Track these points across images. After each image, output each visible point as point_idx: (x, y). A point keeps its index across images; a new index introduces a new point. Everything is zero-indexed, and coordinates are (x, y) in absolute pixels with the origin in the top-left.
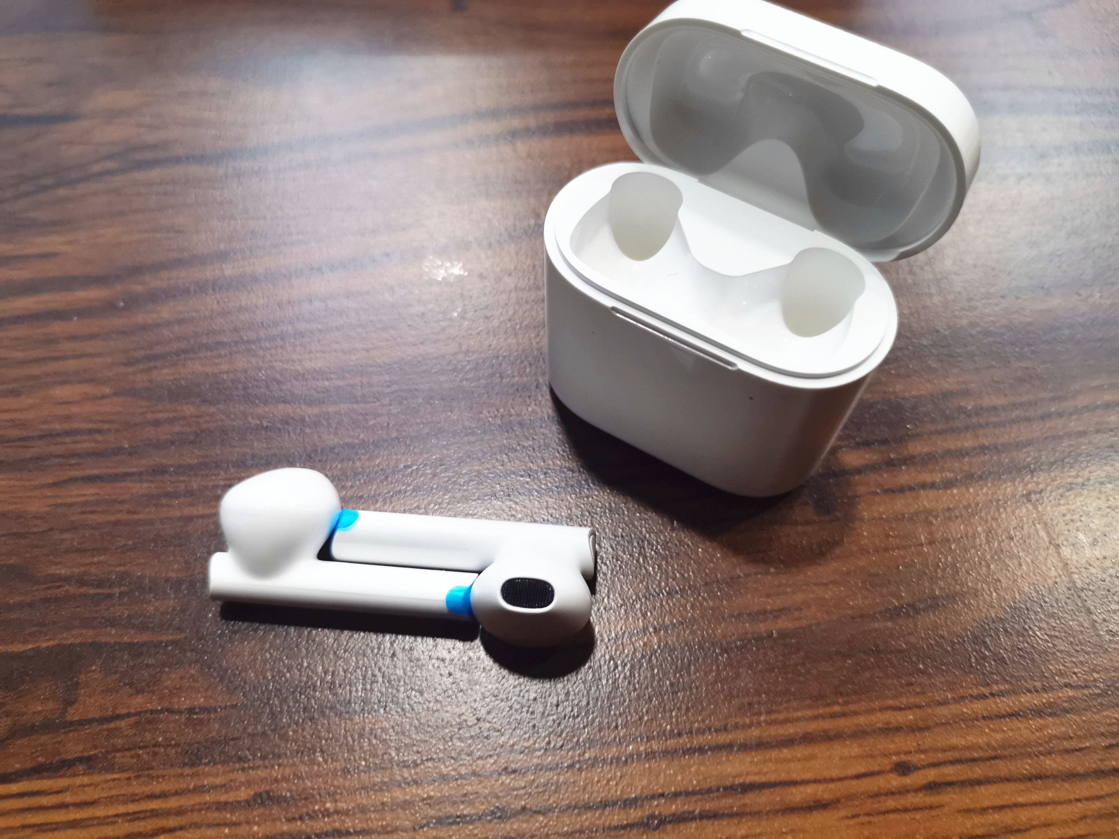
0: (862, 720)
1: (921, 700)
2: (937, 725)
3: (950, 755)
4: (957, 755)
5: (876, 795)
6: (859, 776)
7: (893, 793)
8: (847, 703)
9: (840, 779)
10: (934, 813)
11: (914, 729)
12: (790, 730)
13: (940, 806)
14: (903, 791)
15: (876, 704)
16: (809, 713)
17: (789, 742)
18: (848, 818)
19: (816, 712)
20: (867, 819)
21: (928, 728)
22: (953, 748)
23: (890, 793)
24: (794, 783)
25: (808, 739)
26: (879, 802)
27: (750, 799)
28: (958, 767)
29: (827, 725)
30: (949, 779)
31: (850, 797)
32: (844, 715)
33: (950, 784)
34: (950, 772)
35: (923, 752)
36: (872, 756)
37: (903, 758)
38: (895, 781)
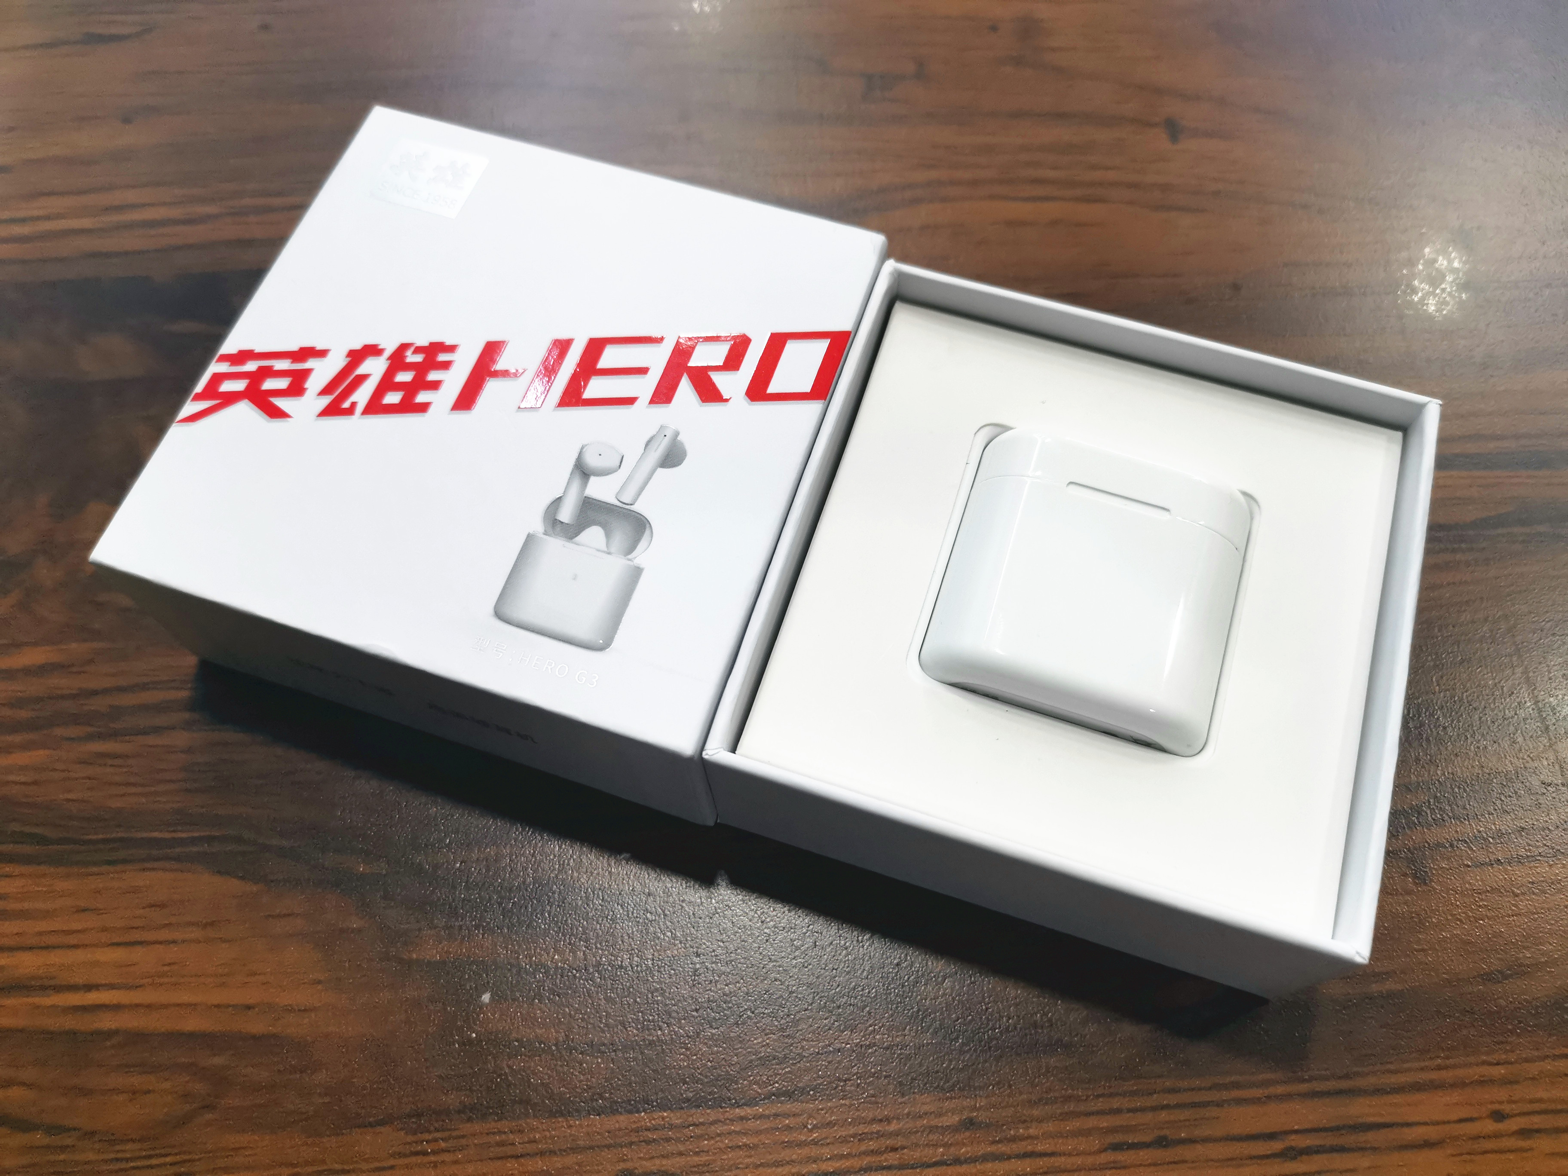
0: (1461, 1072)
1: (1512, 1057)
2: (1526, 1079)
3: (1536, 1107)
4: (1543, 1106)
5: (1477, 1138)
6: (1461, 1121)
7: (1489, 1137)
8: (1448, 1058)
9: (1444, 1123)
10: (1525, 1154)
11: (1508, 1082)
12: (1402, 1079)
13: (1531, 1149)
14: (1497, 1136)
15: (1472, 1059)
16: (1416, 1065)
17: (1399, 1089)
18: (1453, 1156)
19: (1423, 1064)
20: (1468, 1157)
21: (1517, 1082)
22: (1540, 1100)
23: (1487, 1137)
24: (1408, 1125)
25: (1417, 1087)
26: (1479, 1143)
27: (1371, 1137)
28: (1543, 1117)
29: (1434, 1075)
30: (1536, 1127)
31: (1456, 1138)
32: (1446, 1068)
33: (1538, 1131)
34: (1537, 1121)
35: (1514, 1102)
36: (1471, 1105)
37: (1497, 1107)
38: (1490, 1126)
